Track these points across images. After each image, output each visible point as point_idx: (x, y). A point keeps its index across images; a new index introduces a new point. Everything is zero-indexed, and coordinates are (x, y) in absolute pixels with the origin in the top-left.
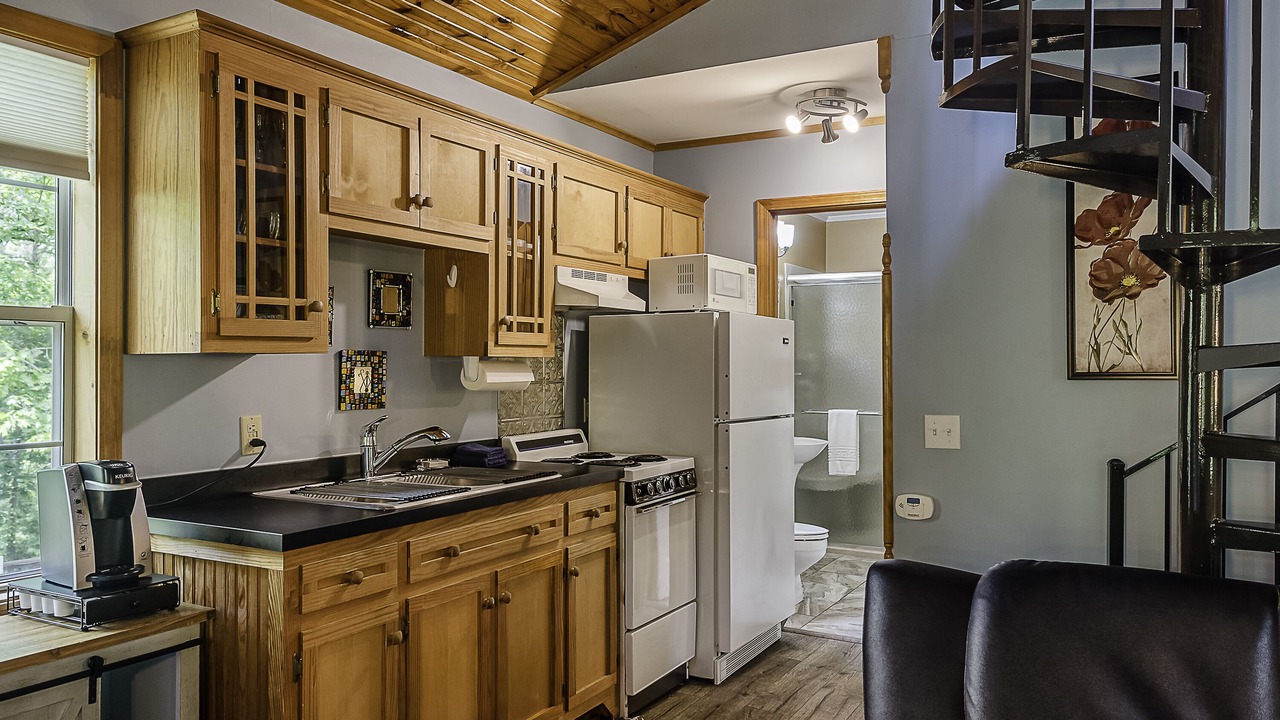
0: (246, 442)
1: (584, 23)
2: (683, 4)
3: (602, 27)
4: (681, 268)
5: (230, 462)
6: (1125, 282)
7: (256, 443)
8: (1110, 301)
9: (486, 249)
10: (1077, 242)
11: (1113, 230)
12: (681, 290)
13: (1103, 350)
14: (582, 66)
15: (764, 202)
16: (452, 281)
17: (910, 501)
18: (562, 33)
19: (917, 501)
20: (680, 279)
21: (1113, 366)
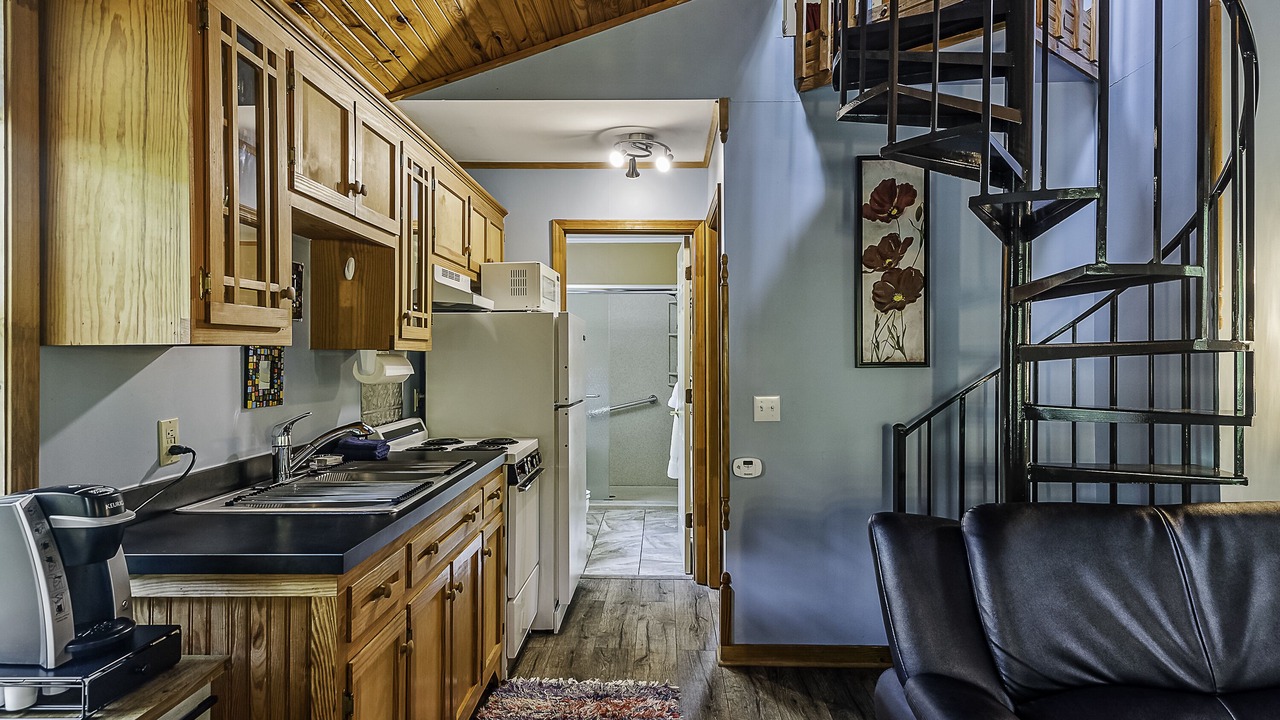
0: (165, 451)
1: (466, 39)
2: (548, 40)
3: (478, 46)
4: (513, 273)
5: (148, 476)
6: (895, 299)
7: (175, 450)
8: (886, 312)
9: (393, 242)
10: (864, 268)
11: (888, 261)
12: (513, 293)
13: (881, 346)
14: (443, 79)
15: (559, 222)
16: (350, 273)
17: (745, 463)
18: (443, 44)
19: (751, 463)
20: (513, 283)
21: (888, 358)
